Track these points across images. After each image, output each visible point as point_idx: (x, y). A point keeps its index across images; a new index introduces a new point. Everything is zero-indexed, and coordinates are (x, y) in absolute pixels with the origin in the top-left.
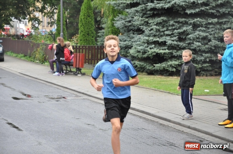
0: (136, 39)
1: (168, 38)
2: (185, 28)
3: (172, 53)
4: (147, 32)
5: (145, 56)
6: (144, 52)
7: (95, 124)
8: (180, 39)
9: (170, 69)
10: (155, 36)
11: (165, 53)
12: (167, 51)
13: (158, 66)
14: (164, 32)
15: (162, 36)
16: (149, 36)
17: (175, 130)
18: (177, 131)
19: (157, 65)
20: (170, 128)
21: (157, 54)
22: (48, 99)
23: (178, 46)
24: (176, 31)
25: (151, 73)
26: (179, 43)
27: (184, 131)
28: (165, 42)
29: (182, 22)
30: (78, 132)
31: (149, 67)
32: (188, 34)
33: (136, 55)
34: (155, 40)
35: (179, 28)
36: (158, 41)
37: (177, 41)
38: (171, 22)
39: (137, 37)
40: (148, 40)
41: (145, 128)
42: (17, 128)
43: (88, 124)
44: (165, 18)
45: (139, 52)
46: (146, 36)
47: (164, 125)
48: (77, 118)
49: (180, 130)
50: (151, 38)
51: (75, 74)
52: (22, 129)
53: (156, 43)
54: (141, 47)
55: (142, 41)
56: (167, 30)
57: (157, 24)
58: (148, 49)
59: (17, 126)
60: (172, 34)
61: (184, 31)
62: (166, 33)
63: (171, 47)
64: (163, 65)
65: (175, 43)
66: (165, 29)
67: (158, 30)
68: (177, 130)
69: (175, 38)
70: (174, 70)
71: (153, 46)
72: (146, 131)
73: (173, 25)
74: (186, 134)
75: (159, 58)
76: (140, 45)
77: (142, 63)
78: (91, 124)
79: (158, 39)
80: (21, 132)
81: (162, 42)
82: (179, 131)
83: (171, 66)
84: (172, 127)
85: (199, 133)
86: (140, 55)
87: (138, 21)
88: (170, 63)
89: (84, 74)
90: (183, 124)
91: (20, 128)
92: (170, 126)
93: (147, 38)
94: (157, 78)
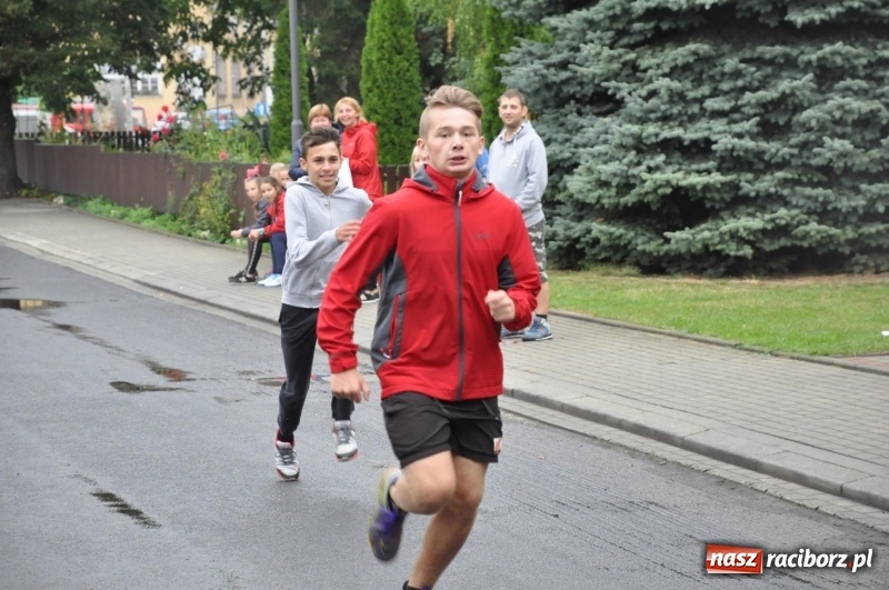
0: (590, 133)
1: (719, 125)
2: (784, 85)
3: (735, 186)
4: (634, 105)
5: (630, 199)
6: (626, 186)
8: (768, 130)
9: (732, 250)
10: (665, 119)
11: (707, 187)
12: (716, 178)
13: (681, 238)
14: (700, 101)
15: (693, 118)
16: (642, 121)
17: (782, 505)
18: (791, 511)
19: (678, 234)
20: (762, 496)
21: (677, 189)
22: (255, 388)
23: (760, 154)
24: (748, 96)
25: (655, 267)
26: (763, 145)
27: (823, 509)
28: (708, 142)
29: (772, 62)
31: (646, 243)
32: (798, 108)
33: (591, 198)
34: (667, 133)
35: (763, 85)
36: (678, 140)
37: (753, 137)
38: (731, 63)
39: (594, 125)
40: (638, 138)
41: (657, 500)
42: (135, 513)
44: (703, 48)
45: (604, 184)
46: (631, 119)
47: (734, 486)
48: (378, 463)
49: (804, 506)
50: (651, 129)
52: (158, 521)
53: (670, 147)
54: (613, 167)
55: (616, 140)
56: (715, 93)
57: (675, 72)
58: (641, 171)
59: (136, 506)
60: (735, 109)
61: (784, 96)
62: (711, 104)
63: (732, 161)
64: (703, 234)
65: (749, 143)
66: (705, 90)
67: (680, 97)
68: (792, 507)
69: (746, 126)
70: (748, 251)
71: (661, 158)
72: (665, 513)
73: (737, 74)
74: (833, 520)
75: (685, 207)
76: (608, 159)
77: (617, 230)
79: (678, 132)
80: (152, 530)
81: (694, 143)
82: (800, 509)
83: (734, 235)
84: (770, 491)
86: (609, 198)
87: (595, 61)
88: (730, 224)
90: (817, 479)
91: (147, 513)
92: (759, 487)
93: (635, 129)
94: (682, 287)
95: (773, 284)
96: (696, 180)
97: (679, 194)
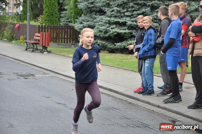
0: (98, 19)
1: (128, 19)
2: (143, 10)
3: (131, 33)
4: (108, 13)
5: (107, 35)
6: (106, 32)
7: (66, 104)
10: (116, 17)
11: (125, 33)
12: (127, 31)
13: (118, 45)
14: (124, 13)
15: (122, 17)
16: (110, 17)
17: (145, 109)
18: (147, 111)
19: (118, 44)
20: (140, 107)
21: (118, 33)
22: (17, 77)
24: (135, 12)
25: (112, 51)
27: (155, 111)
28: (125, 23)
29: (141, 4)
30: (49, 112)
31: (110, 46)
32: (146, 15)
33: (98, 35)
34: (116, 20)
35: (138, 10)
36: (119, 22)
38: (131, 4)
39: (99, 18)
40: (109, 21)
41: (115, 107)
43: (59, 104)
44: (125, 0)
45: (101, 31)
46: (108, 16)
47: (133, 104)
48: (48, 96)
49: (150, 110)
50: (112, 19)
51: (42, 52)
53: (117, 23)
54: (103, 27)
55: (104, 21)
56: (127, 11)
58: (110, 29)
60: (132, 15)
61: (143, 13)
62: (126, 14)
63: (131, 27)
64: (124, 44)
65: (135, 23)
66: (125, 10)
67: (119, 12)
68: (147, 110)
69: (134, 19)
71: (114, 26)
72: (117, 111)
73: (133, 7)
74: (157, 113)
75: (120, 38)
76: (102, 26)
77: (104, 42)
78: (61, 103)
79: (119, 20)
81: (122, 23)
82: (149, 110)
84: (142, 106)
85: (170, 113)
86: (102, 35)
87: (100, 2)
88: (130, 42)
89: (49, 52)
90: (153, 103)
92: (139, 105)
93: (109, 19)
94: (118, 56)
96: (123, 31)
97: (118, 35)
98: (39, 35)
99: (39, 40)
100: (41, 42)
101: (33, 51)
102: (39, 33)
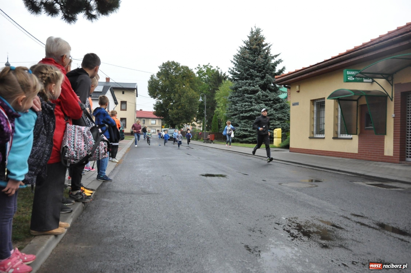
1: (249, 128)
3: (250, 134)
4: (240, 126)
5: (239, 135)
6: (239, 134)
9: (250, 141)
10: (243, 127)
11: (247, 134)
12: (248, 133)
13: (244, 139)
14: (247, 126)
15: (246, 127)
16: (241, 127)
23: (253, 131)
25: (242, 142)
26: (253, 130)
28: (247, 130)
31: (241, 140)
34: (243, 129)
37: (252, 129)
38: (250, 122)
44: (247, 120)
47: (247, 156)
50: (242, 128)
51: (211, 143)
53: (244, 130)
54: (238, 132)
55: (238, 129)
56: (248, 125)
57: (244, 122)
58: (241, 132)
60: (250, 127)
62: (248, 126)
63: (250, 132)
64: (247, 139)
65: (252, 130)
66: (247, 124)
67: (244, 125)
69: (251, 128)
70: (251, 141)
71: (243, 131)
73: (250, 123)
75: (245, 136)
77: (238, 139)
79: (244, 129)
83: (250, 139)
87: (236, 121)
88: (249, 138)
89: (214, 143)
93: (240, 128)
94: (244, 144)
95: (253, 144)
96: (246, 133)
97: (244, 135)
98: (209, 136)
99: (209, 138)
100: (210, 139)
101: (207, 143)
102: (209, 135)
